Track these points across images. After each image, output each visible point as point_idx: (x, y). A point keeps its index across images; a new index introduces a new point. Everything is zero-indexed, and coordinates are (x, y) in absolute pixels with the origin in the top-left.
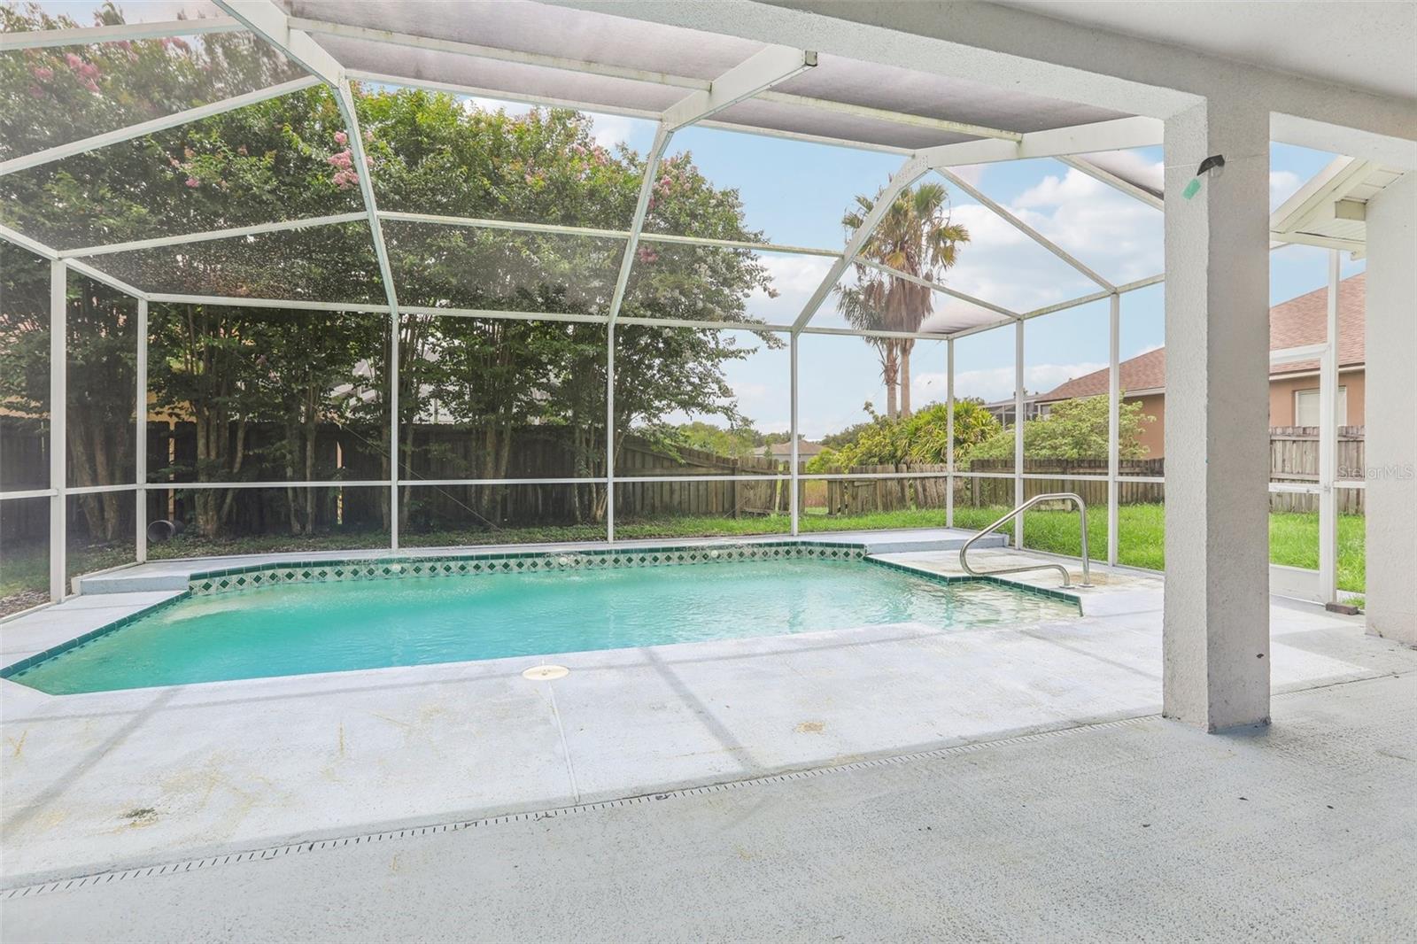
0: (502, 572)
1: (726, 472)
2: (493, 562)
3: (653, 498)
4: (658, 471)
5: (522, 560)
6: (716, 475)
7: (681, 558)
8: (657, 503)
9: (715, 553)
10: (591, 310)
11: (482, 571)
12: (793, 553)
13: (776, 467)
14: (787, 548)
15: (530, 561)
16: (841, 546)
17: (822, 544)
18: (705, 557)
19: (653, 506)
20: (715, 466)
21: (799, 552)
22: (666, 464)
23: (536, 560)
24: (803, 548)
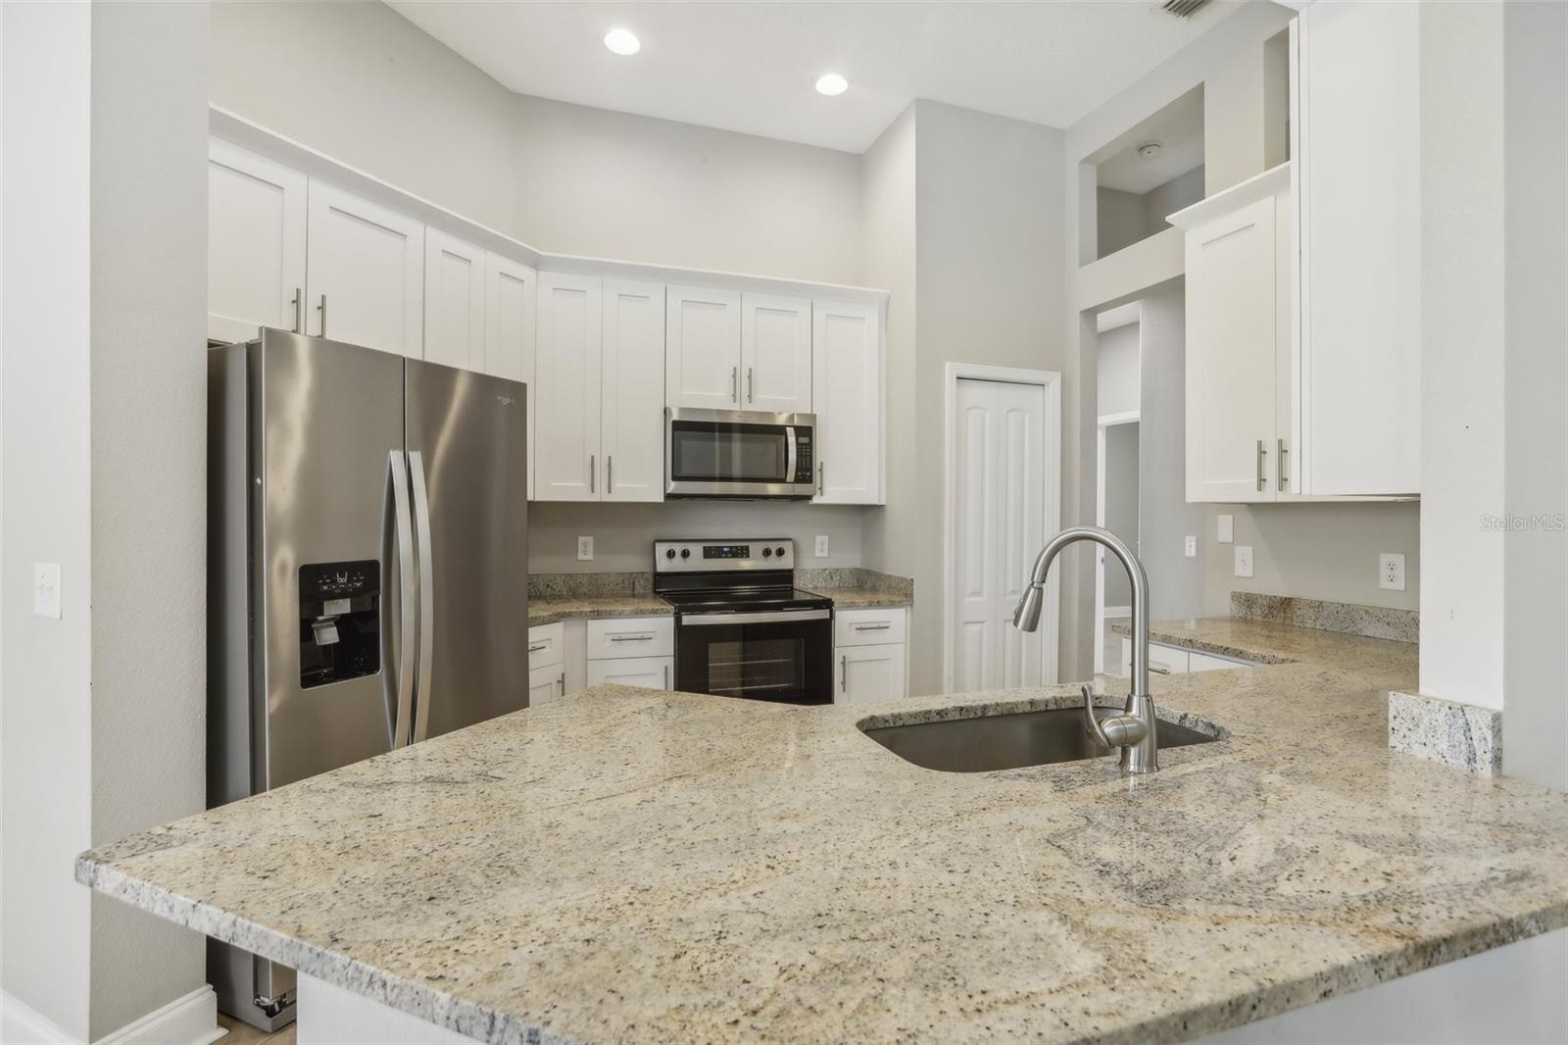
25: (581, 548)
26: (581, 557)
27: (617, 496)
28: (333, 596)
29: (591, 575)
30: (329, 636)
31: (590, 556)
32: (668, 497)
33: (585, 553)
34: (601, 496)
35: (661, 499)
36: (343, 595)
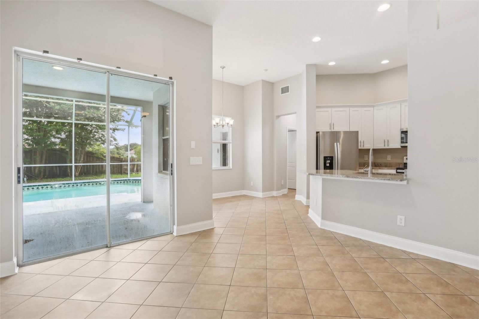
0: (36, 190)
1: (119, 162)
2: (34, 187)
3: (96, 169)
4: (98, 162)
5: (43, 186)
6: (116, 163)
7: (93, 184)
8: (98, 170)
9: (103, 183)
10: (68, 119)
11: (30, 190)
12: (126, 182)
13: (135, 160)
14: (124, 181)
15: (46, 186)
16: (137, 180)
17: (132, 180)
18: (100, 184)
19: (96, 172)
20: (116, 160)
21: (127, 182)
22: (100, 160)
23: (48, 186)
24: (128, 181)
25: (388, 157)
26: (388, 159)
27: (390, 147)
28: (327, 160)
29: (390, 163)
30: (328, 165)
31: (390, 159)
32: (401, 147)
33: (389, 158)
34: (386, 147)
35: (400, 147)
36: (329, 160)
